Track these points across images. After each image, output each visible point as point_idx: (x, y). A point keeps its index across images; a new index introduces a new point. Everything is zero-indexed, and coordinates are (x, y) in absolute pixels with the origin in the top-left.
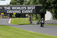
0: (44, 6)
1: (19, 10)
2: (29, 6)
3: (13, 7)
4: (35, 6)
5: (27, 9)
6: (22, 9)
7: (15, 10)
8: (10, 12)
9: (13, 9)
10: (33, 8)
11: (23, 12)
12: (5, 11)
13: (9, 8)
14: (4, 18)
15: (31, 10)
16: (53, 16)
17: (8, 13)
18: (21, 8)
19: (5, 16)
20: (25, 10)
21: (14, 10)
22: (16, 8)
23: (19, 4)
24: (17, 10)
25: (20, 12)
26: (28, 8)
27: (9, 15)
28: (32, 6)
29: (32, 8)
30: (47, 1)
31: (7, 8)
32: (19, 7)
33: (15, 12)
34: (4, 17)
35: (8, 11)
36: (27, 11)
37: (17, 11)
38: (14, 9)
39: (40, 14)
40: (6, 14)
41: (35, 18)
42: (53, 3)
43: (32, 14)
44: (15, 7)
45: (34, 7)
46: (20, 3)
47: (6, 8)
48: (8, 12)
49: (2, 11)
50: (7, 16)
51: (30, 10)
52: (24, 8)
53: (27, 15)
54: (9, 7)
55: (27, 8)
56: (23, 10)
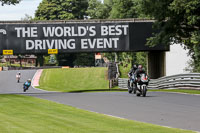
0: (163, 24)
1: (68, 38)
2: (108, 25)
3: (46, 26)
4: (130, 24)
5: (98, 35)
6: (80, 35)
7: (55, 37)
8: (37, 45)
9: (46, 35)
10: (122, 29)
11: (83, 47)
12: (16, 43)
13: (32, 32)
14: (14, 68)
15: (112, 37)
16: (193, 57)
17: (28, 48)
18: (76, 32)
19: (19, 59)
20: (92, 38)
21: (50, 38)
22: (59, 32)
23: (71, 15)
24: (62, 38)
25: (74, 44)
26: (102, 31)
27: (32, 56)
28: (116, 25)
29: (116, 32)
30: (174, 3)
31: (24, 32)
32: (70, 25)
33: (54, 47)
34: (17, 64)
35: (27, 42)
36: (98, 43)
37: (60, 41)
38: (52, 35)
39: (146, 53)
40: (23, 54)
41: (130, 65)
42: (193, 13)
43: (119, 53)
44: (56, 26)
45: (125, 27)
46: (74, 12)
47: (21, 31)
48: (30, 45)
49: (7, 42)
50: (26, 60)
51: (108, 37)
52: (89, 32)
53: (98, 57)
54: (33, 26)
55: (98, 31)
56: (83, 37)
